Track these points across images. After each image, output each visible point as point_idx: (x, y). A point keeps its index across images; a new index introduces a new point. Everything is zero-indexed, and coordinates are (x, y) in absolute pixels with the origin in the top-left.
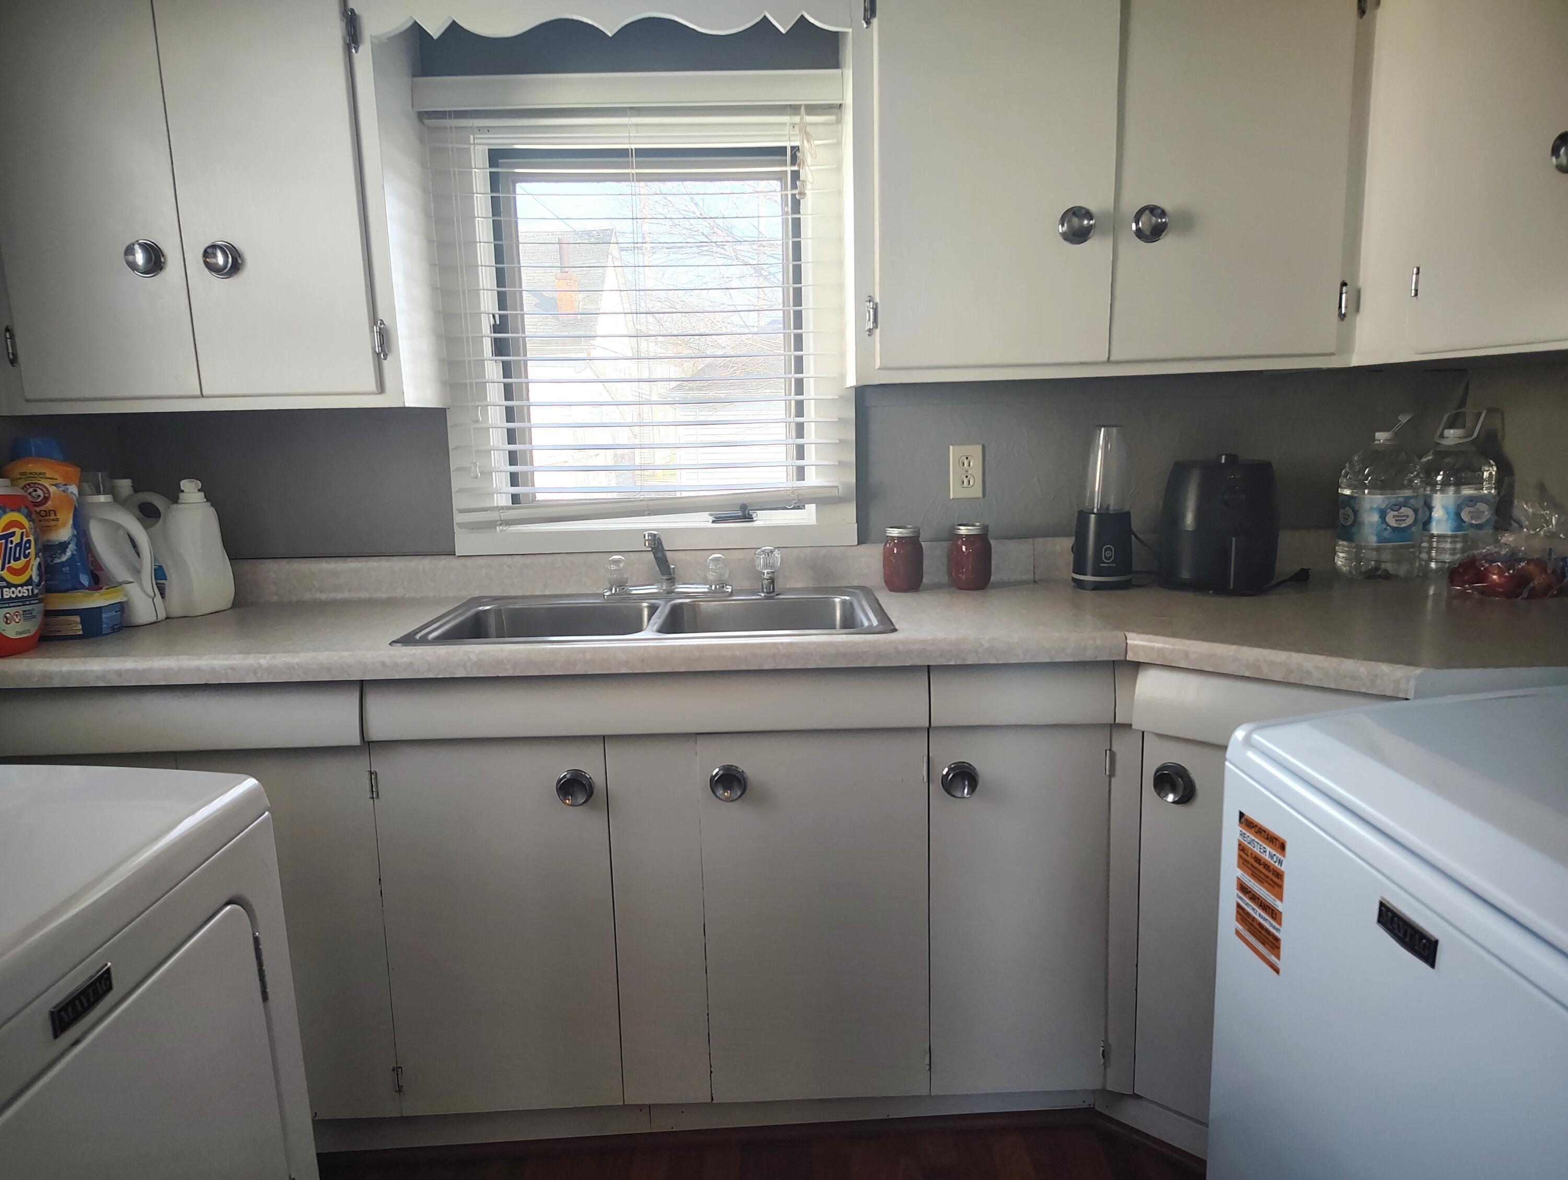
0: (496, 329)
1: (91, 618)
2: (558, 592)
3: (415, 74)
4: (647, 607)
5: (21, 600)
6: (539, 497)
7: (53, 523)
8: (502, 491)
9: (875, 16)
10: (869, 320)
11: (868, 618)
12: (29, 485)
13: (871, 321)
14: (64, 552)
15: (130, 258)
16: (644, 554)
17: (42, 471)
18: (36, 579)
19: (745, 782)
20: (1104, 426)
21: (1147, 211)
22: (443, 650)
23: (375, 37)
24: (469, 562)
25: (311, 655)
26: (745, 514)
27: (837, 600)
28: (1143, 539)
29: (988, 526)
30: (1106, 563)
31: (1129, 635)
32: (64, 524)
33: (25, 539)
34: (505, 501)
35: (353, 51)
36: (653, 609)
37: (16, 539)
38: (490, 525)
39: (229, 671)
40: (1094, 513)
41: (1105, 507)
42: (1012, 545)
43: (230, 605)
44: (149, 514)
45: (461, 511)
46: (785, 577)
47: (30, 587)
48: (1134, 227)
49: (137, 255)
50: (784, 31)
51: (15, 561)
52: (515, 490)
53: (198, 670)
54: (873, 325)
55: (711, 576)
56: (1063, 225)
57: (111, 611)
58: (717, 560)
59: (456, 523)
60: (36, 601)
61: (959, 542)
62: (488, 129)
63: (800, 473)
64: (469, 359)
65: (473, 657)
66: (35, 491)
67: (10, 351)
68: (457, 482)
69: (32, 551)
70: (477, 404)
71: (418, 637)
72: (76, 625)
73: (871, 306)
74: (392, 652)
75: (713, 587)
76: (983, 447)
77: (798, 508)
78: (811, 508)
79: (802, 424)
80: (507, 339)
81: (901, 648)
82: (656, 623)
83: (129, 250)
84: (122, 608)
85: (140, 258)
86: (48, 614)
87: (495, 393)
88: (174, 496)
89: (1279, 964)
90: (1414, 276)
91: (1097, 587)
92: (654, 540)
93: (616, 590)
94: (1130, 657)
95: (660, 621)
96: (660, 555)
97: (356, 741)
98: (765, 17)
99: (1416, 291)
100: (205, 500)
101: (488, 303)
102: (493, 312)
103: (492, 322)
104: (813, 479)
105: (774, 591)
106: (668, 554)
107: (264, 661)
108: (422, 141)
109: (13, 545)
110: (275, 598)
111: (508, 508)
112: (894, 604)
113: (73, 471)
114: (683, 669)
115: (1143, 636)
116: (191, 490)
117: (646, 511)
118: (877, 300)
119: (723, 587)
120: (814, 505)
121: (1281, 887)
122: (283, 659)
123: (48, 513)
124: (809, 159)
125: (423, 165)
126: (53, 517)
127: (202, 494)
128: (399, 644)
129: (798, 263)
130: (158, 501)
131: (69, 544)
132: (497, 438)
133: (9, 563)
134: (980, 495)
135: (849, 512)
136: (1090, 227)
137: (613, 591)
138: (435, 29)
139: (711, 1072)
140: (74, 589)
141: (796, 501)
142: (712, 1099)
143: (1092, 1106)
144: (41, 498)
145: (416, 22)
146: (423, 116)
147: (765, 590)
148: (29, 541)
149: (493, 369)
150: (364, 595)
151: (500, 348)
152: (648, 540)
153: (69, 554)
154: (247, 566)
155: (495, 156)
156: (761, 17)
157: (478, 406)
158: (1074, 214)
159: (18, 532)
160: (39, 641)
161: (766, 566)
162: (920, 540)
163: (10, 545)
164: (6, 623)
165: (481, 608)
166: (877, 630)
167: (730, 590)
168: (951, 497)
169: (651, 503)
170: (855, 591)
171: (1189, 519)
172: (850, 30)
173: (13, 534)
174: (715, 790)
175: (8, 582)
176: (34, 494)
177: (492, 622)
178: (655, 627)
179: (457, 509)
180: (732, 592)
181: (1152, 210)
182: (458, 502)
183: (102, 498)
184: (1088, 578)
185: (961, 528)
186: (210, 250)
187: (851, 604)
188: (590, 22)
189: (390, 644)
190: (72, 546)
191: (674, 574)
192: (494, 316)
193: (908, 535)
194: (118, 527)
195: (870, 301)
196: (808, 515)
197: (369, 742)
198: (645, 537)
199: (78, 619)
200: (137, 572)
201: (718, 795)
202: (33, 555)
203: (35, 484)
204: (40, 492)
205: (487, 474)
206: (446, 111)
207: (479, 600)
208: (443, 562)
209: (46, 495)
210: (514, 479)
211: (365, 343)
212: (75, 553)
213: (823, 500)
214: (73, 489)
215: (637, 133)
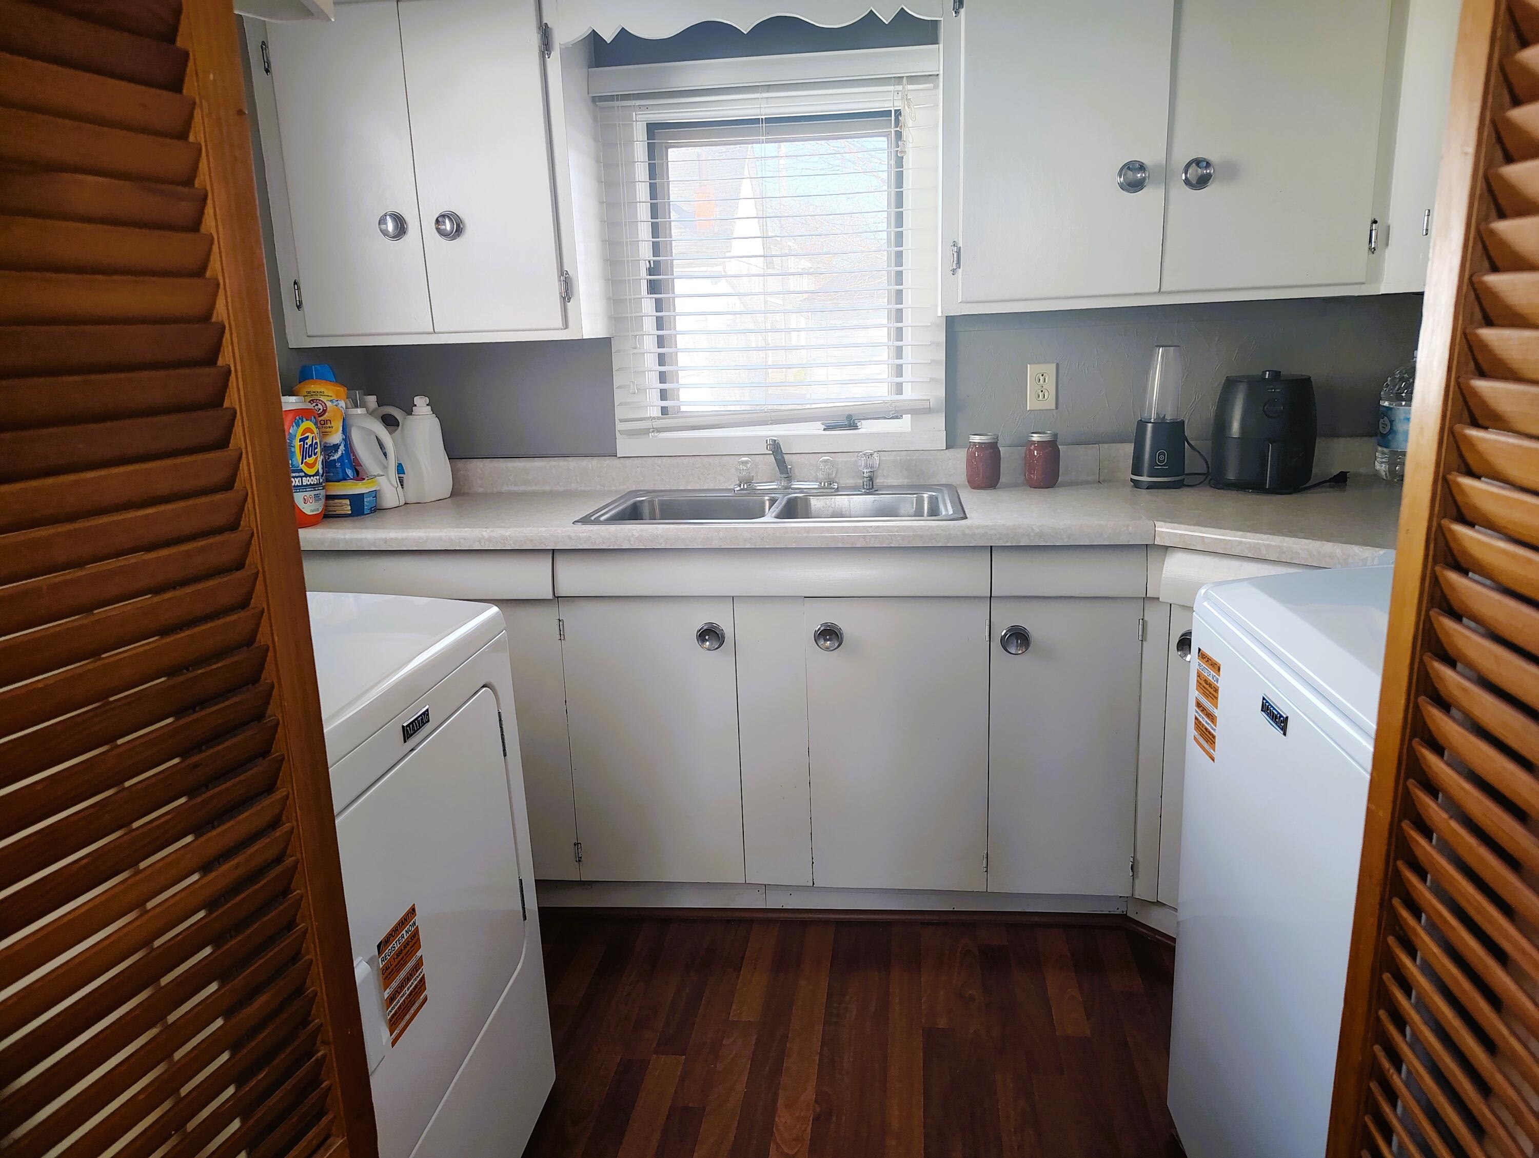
0: (651, 271)
1: (357, 502)
2: (698, 487)
3: (590, 66)
4: (768, 500)
5: (313, 486)
6: (683, 409)
7: (328, 430)
8: (654, 404)
9: (963, 7)
10: (953, 261)
11: (947, 509)
12: (313, 400)
13: (955, 262)
14: (336, 451)
15: (383, 227)
16: (767, 456)
17: (322, 390)
18: (321, 471)
19: (841, 634)
20: (1162, 347)
21: (1194, 164)
22: (614, 528)
23: (563, 45)
24: (628, 461)
25: (518, 529)
26: (850, 423)
27: (925, 496)
28: (1193, 445)
29: (1057, 434)
30: (1160, 466)
31: (1157, 524)
32: (337, 431)
33: (314, 441)
34: (656, 412)
35: (547, 56)
36: (773, 501)
37: (309, 441)
38: (645, 432)
39: (462, 540)
40: (1151, 423)
41: (1162, 417)
42: (1081, 449)
43: (449, 496)
44: (390, 422)
45: (621, 421)
46: (884, 476)
47: (318, 477)
48: (1184, 178)
49: (388, 224)
50: (887, 23)
51: (309, 457)
52: (664, 403)
53: (440, 539)
54: (956, 266)
55: (820, 475)
56: (1120, 177)
57: (370, 497)
58: (826, 461)
59: (619, 431)
60: (322, 488)
61: (1032, 447)
62: (647, 107)
63: (899, 388)
64: (630, 297)
65: (635, 533)
66: (317, 405)
67: (298, 299)
68: (618, 397)
69: (318, 450)
70: (636, 333)
71: (593, 518)
72: (346, 507)
73: (955, 250)
74: (575, 528)
75: (823, 483)
76: (1058, 366)
77: (897, 418)
78: (907, 418)
79: (902, 347)
80: (660, 280)
81: (967, 532)
82: (774, 511)
83: (382, 221)
84: (375, 494)
85: (390, 226)
86: (329, 497)
87: (649, 325)
88: (409, 410)
89: (1215, 754)
90: (1426, 217)
91: (1151, 486)
92: (774, 445)
93: (744, 485)
94: (1158, 542)
95: (778, 510)
96: (779, 457)
97: (550, 596)
98: (871, 11)
99: (1427, 230)
100: (432, 412)
101: (645, 252)
102: (649, 259)
103: (648, 265)
104: (909, 394)
105: (873, 488)
106: (785, 456)
107: (486, 533)
108: (595, 119)
109: (308, 446)
110: (481, 490)
111: (659, 418)
112: (969, 498)
113: (342, 390)
114: (794, 546)
115: (1169, 524)
116: (421, 404)
117: (769, 421)
118: (960, 245)
119: (831, 484)
120: (910, 415)
121: (1217, 698)
122: (500, 532)
123: (326, 422)
124: (910, 123)
125: (596, 140)
126: (329, 425)
127: (429, 408)
128: (580, 524)
129: (901, 210)
130: (397, 413)
131: (340, 445)
132: (651, 361)
133: (306, 459)
134: (1054, 407)
135: (940, 421)
136: (1144, 179)
137: (742, 487)
138: (608, 35)
139: (813, 863)
140: (344, 479)
141: (893, 412)
142: (814, 884)
143: (1125, 913)
144: (321, 410)
145: (593, 30)
146: (595, 100)
147: (865, 487)
148: (316, 443)
149: (648, 305)
150: (547, 488)
151: (654, 287)
152: (770, 444)
153: (340, 453)
154: (460, 464)
155: (653, 129)
156: (869, 10)
157: (636, 336)
158: (1129, 168)
159: (311, 436)
160: (324, 517)
161: (866, 467)
162: (998, 446)
163: (306, 446)
164: (305, 503)
165: (638, 499)
166: (952, 517)
167: (836, 487)
168: (1028, 409)
169: (773, 414)
170: (942, 488)
171: (1235, 428)
172: (942, 19)
173: (307, 437)
174: (818, 642)
175: (305, 473)
176: (316, 407)
177: (646, 510)
178: (774, 515)
179: (619, 420)
180: (838, 488)
181: (1197, 162)
182: (619, 413)
183: (359, 411)
184: (1144, 478)
185: (1034, 435)
186: (440, 219)
187: (937, 498)
188: (729, 23)
189: (573, 523)
190: (342, 447)
191: (791, 473)
192: (649, 262)
193: (989, 441)
194: (370, 432)
195: (954, 245)
196: (905, 424)
197: (558, 597)
198: (767, 442)
199: (348, 502)
200: (385, 468)
201: (820, 645)
202: (319, 453)
203: (317, 400)
204: (320, 406)
205: (642, 390)
206: (614, 95)
207: (636, 493)
208: (608, 462)
209: (325, 408)
210: (663, 395)
211: (554, 288)
212: (344, 452)
213: (919, 411)
214: (342, 404)
215: (767, 104)
